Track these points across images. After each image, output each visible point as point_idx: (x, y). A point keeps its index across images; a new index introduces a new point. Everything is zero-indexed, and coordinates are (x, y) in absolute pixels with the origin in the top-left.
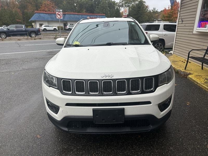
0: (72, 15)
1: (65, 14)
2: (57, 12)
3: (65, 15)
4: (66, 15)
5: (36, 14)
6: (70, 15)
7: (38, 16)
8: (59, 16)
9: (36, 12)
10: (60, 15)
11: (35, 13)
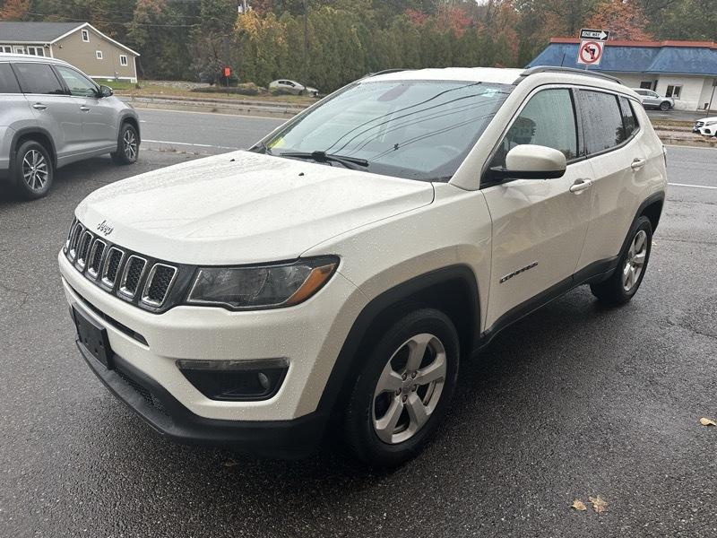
0: (686, 51)
1: (660, 48)
2: (584, 42)
3: (658, 52)
4: (663, 50)
5: (552, 46)
6: (679, 50)
7: (555, 55)
8: (587, 56)
9: (552, 40)
10: (594, 50)
11: (550, 44)
